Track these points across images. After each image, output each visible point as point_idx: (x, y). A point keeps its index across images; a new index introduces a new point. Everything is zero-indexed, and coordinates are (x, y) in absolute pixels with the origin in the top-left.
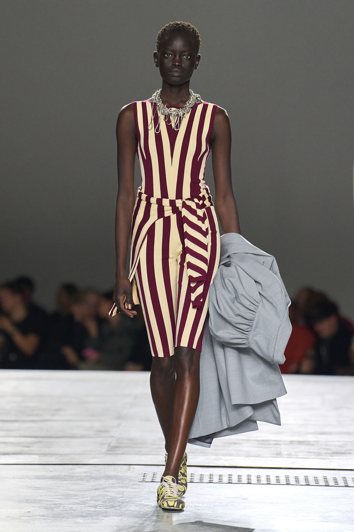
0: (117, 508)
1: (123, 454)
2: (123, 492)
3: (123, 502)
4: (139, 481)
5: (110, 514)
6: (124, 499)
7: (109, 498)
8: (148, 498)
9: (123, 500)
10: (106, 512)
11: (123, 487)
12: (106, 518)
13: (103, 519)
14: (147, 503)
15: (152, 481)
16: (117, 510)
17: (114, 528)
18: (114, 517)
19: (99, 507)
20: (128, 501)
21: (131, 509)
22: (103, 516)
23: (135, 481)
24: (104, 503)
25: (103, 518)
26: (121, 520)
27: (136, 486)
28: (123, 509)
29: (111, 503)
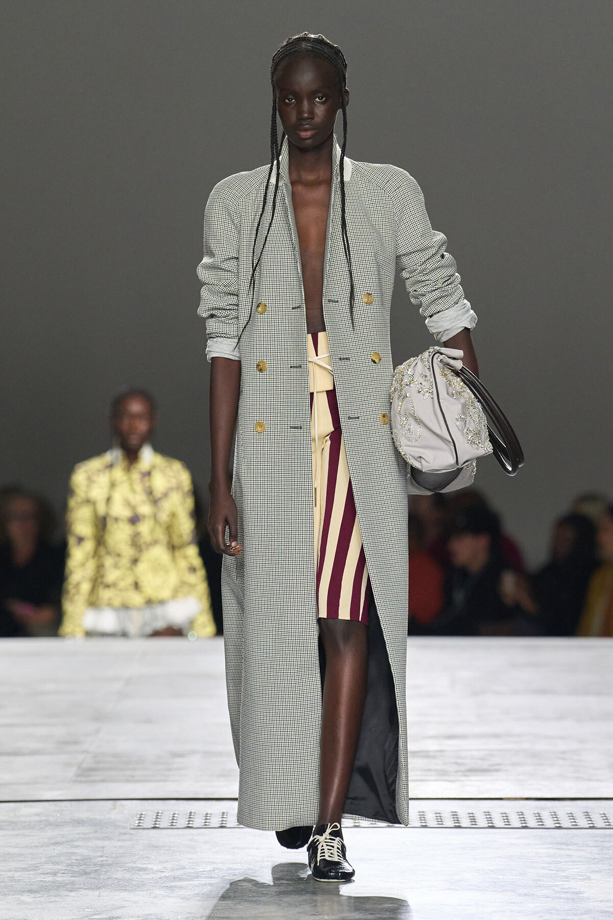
0: (92, 876)
1: (103, 781)
2: (103, 847)
3: (102, 865)
4: (132, 827)
5: (79, 886)
6: (105, 859)
7: (78, 858)
8: (147, 857)
9: (102, 861)
10: (73, 883)
11: (104, 839)
12: (72, 894)
13: (67, 895)
14: (144, 866)
15: (154, 828)
16: (91, 878)
17: (87, 910)
18: (87, 890)
19: (60, 875)
20: (110, 862)
21: (117, 876)
22: (67, 890)
23: (124, 828)
24: (69, 868)
25: (66, 893)
26: (99, 897)
27: (126, 837)
28: (102, 877)
29: (82, 868)
